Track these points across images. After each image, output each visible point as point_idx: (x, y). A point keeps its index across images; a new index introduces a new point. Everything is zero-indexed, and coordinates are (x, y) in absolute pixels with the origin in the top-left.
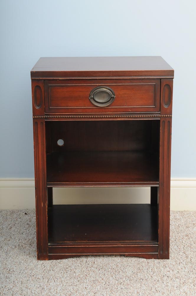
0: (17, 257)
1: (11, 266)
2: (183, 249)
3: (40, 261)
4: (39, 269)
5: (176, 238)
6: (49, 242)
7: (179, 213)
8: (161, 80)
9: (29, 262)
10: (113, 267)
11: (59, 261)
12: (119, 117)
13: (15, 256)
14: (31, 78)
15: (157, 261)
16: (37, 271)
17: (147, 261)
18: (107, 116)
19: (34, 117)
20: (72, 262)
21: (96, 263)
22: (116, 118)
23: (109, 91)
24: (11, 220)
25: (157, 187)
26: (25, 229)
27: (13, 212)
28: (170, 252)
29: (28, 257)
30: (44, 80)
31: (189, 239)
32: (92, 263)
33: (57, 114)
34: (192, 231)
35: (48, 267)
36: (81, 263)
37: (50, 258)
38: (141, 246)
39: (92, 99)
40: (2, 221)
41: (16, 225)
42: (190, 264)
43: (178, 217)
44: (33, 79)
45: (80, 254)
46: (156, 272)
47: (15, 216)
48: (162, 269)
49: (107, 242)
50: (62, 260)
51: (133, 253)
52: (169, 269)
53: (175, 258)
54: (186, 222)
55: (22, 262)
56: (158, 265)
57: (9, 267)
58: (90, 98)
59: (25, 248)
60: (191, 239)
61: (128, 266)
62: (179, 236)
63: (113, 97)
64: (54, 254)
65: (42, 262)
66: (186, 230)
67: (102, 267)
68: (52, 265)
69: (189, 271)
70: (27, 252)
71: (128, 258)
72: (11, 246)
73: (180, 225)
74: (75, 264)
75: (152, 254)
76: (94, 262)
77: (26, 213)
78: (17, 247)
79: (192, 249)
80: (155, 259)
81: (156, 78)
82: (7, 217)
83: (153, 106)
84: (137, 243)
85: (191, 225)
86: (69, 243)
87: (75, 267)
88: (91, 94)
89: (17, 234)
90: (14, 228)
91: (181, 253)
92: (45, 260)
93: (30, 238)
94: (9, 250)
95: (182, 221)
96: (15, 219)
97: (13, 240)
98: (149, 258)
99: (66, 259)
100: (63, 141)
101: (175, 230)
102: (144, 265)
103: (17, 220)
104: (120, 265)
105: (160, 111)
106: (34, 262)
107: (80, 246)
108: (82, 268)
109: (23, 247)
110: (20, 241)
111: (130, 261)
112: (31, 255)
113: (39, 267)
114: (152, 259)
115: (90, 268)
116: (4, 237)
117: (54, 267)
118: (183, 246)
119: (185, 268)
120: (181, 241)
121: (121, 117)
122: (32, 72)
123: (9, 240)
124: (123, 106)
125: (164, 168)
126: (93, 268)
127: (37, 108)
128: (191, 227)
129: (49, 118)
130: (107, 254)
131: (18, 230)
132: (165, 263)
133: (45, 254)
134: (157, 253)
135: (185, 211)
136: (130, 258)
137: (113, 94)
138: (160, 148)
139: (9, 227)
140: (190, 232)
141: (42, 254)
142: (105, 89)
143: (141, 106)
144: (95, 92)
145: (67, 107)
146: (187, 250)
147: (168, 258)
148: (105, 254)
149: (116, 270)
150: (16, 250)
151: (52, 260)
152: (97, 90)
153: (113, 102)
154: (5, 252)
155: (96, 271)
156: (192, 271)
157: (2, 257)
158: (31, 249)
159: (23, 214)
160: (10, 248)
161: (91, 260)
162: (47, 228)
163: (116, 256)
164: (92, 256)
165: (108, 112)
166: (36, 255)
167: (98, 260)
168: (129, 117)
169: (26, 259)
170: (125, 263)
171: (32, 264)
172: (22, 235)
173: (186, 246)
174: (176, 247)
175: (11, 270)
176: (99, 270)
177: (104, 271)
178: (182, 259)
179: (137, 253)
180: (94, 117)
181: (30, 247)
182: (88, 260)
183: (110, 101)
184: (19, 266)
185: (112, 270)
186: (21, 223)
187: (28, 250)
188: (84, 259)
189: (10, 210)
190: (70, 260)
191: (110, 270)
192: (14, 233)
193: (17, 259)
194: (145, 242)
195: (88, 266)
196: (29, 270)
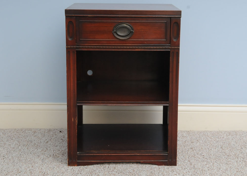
0: (51, 164)
1: (46, 171)
2: (188, 158)
3: (70, 167)
4: (69, 173)
5: (183, 151)
6: (78, 151)
7: (186, 132)
8: (171, 19)
9: (61, 167)
10: (131, 171)
11: (86, 166)
12: (137, 48)
13: (50, 163)
14: (65, 15)
15: (166, 167)
16: (67, 174)
17: (158, 167)
18: (127, 47)
19: (67, 47)
20: (97, 167)
21: (116, 168)
22: (135, 49)
23: (129, 27)
24: (48, 136)
25: (167, 106)
26: (59, 143)
27: (50, 130)
28: (177, 161)
29: (60, 163)
30: (76, 17)
31: (193, 151)
32: (113, 168)
33: (86, 45)
34: (196, 146)
35: (76, 171)
36: (104, 168)
37: (79, 164)
38: (153, 154)
39: (115, 33)
40: (41, 137)
41: (52, 140)
42: (193, 169)
43: (185, 135)
44: (67, 15)
45: (103, 161)
46: (166, 175)
47: (51, 133)
48: (171, 173)
49: (126, 152)
50: (88, 166)
51: (147, 160)
52: (176, 173)
53: (181, 165)
54: (191, 139)
55: (55, 167)
56: (167, 170)
57: (44, 171)
58: (113, 32)
59: (59, 157)
60: (195, 151)
61: (142, 171)
62: (185, 149)
63: (132, 32)
64: (82, 161)
65: (72, 167)
66: (191, 144)
67: (121, 171)
68: (80, 169)
69: (193, 175)
70: (60, 160)
71: (143, 165)
72: (47, 155)
73: (186, 141)
74: (99, 169)
75: (163, 162)
76: (115, 168)
77: (61, 131)
78: (52, 156)
79: (195, 158)
80: (165, 165)
81: (167, 17)
82: (45, 134)
83: (165, 39)
84: (151, 153)
85: (195, 141)
86: (95, 152)
87: (98, 171)
88: (114, 29)
89: (52, 146)
90: (50, 142)
91: (186, 161)
92: (74, 166)
93: (63, 149)
94: (45, 158)
95: (188, 138)
96: (52, 136)
97: (49, 151)
98: (160, 165)
99: (92, 165)
100: (92, 72)
101: (182, 145)
102: (155, 169)
103: (53, 136)
104: (136, 170)
105: (170, 44)
106: (65, 168)
107: (104, 155)
108: (104, 172)
109: (57, 156)
110: (55, 151)
111: (145, 167)
112: (63, 162)
113: (69, 171)
114: (162, 165)
115: (111, 172)
116: (41, 149)
117: (82, 171)
118: (188, 156)
119: (189, 172)
120: (186, 152)
121: (138, 48)
122: (66, 10)
123: (46, 151)
124: (140, 39)
125: (173, 91)
126: (113, 172)
127: (70, 39)
128: (195, 143)
129: (80, 48)
130: (125, 161)
131: (53, 144)
132: (173, 168)
133: (74, 161)
134: (167, 161)
135: (191, 131)
136: (144, 165)
137: (132, 29)
138: (170, 74)
139: (46, 142)
140: (195, 146)
141: (72, 161)
142: (126, 25)
143: (155, 39)
144: (118, 28)
145: (95, 39)
146: (191, 159)
147: (176, 165)
148: (124, 161)
149: (133, 173)
150: (51, 158)
151: (80, 166)
152: (119, 26)
153: (132, 36)
154: (42, 160)
155: (116, 174)
156: (195, 174)
157: (39, 163)
158: (63, 158)
159: (58, 132)
160: (46, 156)
161: (112, 166)
162: (76, 139)
163: (133, 163)
164: (114, 163)
165: (127, 44)
166: (67, 163)
167: (118, 166)
168: (144, 48)
169: (59, 165)
170: (140, 168)
171: (63, 169)
172: (56, 147)
173: (190, 156)
174: (182, 157)
175: (46, 173)
176: (119, 173)
177: (123, 174)
178: (187, 166)
179: (151, 161)
180: (117, 47)
181: (62, 156)
182: (109, 166)
183: (130, 35)
184: (53, 171)
185: (129, 174)
186: (56, 138)
187: (61, 159)
188: (107, 166)
189: (48, 129)
190: (95, 166)
191: (127, 173)
192: (49, 146)
193: (51, 165)
194: (157, 152)
195: (110, 170)
196: (60, 173)
